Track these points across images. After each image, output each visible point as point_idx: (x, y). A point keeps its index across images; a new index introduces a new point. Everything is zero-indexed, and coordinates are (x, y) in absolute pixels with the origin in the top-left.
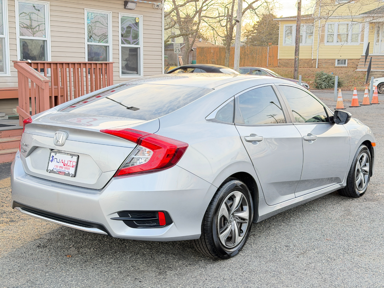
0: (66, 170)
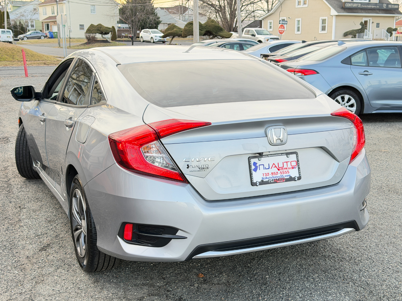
0: (284, 175)
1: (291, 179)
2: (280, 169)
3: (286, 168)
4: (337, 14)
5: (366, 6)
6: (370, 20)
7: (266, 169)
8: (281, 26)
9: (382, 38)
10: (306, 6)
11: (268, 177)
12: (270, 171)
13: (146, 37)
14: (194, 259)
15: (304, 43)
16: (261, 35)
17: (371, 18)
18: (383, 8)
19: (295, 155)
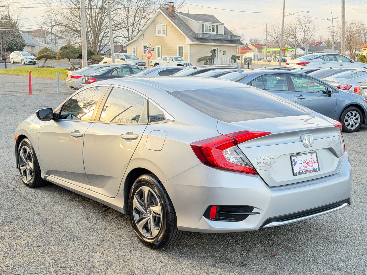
1: (315, 170)
2: (308, 163)
3: (311, 163)
4: (192, 43)
5: (214, 37)
6: (218, 48)
7: (300, 164)
8: (148, 52)
9: (228, 64)
10: (165, 35)
11: (302, 169)
12: (302, 165)
13: (17, 59)
14: (264, 228)
15: (195, 69)
16: (130, 59)
17: (218, 47)
18: (228, 39)
19: (315, 154)
